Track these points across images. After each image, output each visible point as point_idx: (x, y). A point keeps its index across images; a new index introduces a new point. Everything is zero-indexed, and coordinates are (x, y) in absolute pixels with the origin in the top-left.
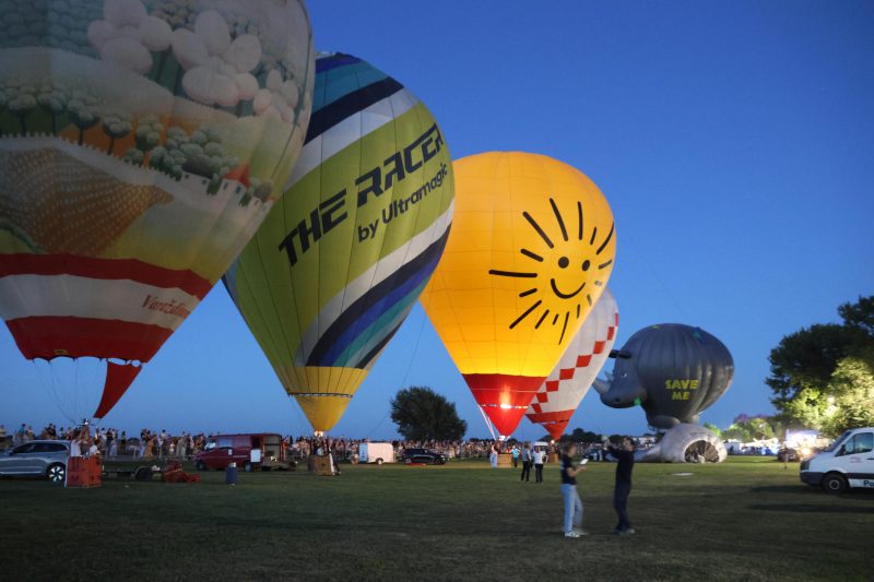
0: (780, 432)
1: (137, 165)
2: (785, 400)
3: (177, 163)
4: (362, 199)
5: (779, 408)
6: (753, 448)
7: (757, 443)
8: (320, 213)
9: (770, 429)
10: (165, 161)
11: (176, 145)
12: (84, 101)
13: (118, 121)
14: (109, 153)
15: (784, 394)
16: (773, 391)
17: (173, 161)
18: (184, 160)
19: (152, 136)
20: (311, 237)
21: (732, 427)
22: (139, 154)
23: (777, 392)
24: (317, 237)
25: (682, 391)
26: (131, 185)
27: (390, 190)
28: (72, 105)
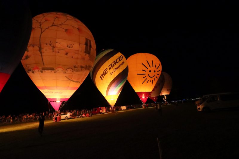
8: (104, 72)
24: (105, 75)
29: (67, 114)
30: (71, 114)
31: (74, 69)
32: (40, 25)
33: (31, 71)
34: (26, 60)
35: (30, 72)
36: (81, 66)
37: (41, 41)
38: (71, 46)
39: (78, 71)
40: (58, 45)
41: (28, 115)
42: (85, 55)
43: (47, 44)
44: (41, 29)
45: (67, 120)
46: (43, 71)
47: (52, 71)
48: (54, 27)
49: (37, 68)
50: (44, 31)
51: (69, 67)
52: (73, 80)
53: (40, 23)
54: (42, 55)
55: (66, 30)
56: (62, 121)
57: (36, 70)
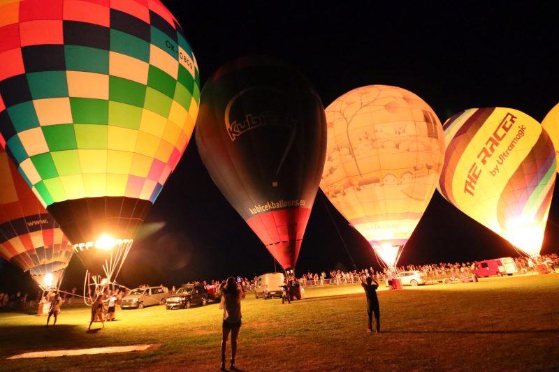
4: (484, 162)
8: (471, 175)
20: (473, 184)
24: (475, 183)
27: (495, 152)
29: (412, 274)
30: (422, 274)
31: (414, 173)
32: (343, 115)
33: (339, 192)
34: (331, 176)
35: (338, 195)
36: (427, 166)
37: (350, 138)
38: (401, 131)
39: (422, 176)
40: (378, 135)
41: (343, 273)
42: (431, 140)
43: (360, 139)
44: (345, 121)
45: (415, 287)
46: (361, 188)
47: (377, 184)
48: (365, 110)
49: (351, 184)
50: (351, 121)
51: (406, 170)
52: (416, 197)
53: (340, 112)
54: (355, 160)
55: (385, 106)
56: (405, 288)
57: (350, 189)
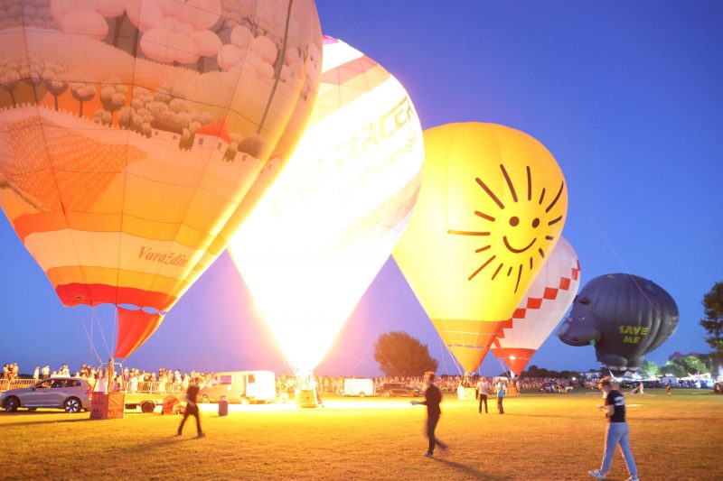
0: (712, 367)
1: (107, 125)
2: (719, 339)
3: (145, 121)
5: (714, 346)
6: (688, 381)
7: (691, 377)
9: (704, 365)
10: (134, 120)
11: (142, 104)
12: (54, 70)
13: (83, 85)
14: (80, 116)
15: (718, 334)
16: (708, 331)
17: (141, 120)
18: (152, 118)
19: (116, 97)
21: (668, 363)
22: (107, 115)
23: (711, 332)
25: (633, 336)
26: (105, 145)
28: (46, 75)
